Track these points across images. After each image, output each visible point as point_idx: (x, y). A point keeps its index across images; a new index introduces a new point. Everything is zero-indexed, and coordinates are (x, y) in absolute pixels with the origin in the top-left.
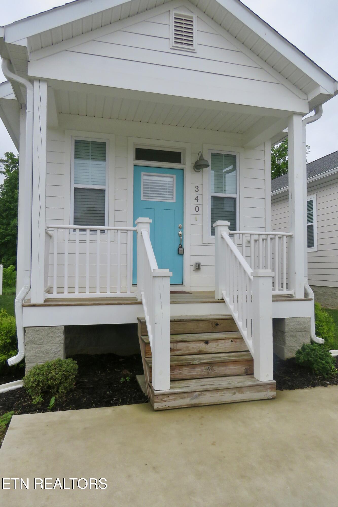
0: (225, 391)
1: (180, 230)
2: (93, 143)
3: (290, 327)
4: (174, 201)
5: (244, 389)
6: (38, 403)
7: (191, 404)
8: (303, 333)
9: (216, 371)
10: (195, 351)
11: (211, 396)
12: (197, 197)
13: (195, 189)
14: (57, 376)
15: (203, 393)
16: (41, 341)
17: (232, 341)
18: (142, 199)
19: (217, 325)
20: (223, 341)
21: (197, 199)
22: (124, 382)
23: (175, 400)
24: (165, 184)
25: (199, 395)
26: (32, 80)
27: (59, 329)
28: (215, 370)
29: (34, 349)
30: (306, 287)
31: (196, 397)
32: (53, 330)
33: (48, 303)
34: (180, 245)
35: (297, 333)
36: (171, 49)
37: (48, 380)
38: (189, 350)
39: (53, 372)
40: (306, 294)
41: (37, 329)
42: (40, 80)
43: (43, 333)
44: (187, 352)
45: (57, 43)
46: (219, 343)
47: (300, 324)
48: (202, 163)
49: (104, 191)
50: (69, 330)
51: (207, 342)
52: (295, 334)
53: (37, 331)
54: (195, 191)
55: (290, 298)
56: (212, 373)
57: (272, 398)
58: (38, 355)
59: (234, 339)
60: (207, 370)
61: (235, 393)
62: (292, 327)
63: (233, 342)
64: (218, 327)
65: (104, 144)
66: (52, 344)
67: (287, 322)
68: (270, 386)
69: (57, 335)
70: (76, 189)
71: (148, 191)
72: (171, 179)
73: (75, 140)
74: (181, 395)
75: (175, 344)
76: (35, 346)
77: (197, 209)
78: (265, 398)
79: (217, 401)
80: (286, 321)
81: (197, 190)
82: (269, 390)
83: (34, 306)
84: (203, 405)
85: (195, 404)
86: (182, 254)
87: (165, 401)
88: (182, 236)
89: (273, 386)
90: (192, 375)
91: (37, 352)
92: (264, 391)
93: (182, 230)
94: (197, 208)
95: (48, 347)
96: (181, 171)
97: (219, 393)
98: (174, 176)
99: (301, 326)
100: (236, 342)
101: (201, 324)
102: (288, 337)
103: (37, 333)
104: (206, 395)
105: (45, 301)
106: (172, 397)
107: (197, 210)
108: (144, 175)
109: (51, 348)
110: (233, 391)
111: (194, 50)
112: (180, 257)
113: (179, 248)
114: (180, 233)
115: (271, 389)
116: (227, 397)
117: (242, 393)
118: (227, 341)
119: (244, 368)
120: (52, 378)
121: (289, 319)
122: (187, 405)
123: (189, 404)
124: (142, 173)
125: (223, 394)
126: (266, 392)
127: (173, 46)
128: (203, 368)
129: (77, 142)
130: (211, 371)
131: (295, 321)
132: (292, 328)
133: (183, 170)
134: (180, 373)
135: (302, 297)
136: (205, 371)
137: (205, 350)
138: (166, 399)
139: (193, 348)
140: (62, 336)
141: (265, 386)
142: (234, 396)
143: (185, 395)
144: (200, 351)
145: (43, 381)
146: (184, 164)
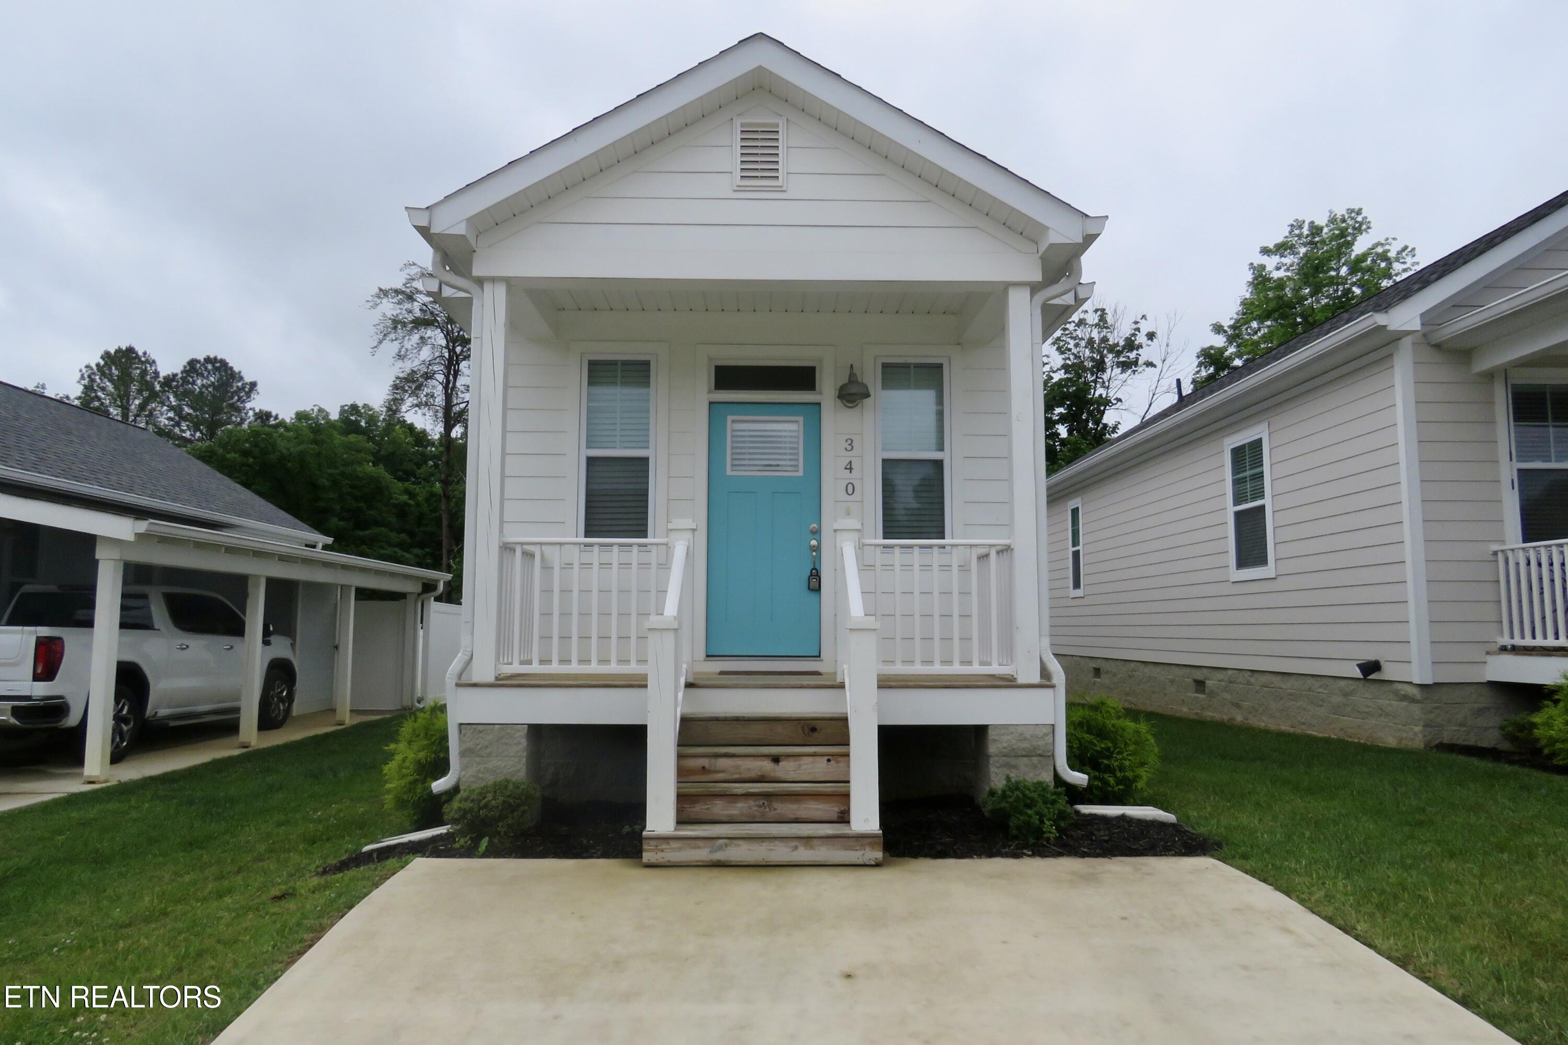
0: (777, 843)
1: (814, 537)
2: (625, 363)
3: (999, 745)
4: (800, 473)
5: (815, 842)
6: (462, 847)
7: (711, 861)
8: (1035, 760)
9: (778, 811)
10: (753, 774)
11: (749, 850)
12: (851, 462)
13: (846, 445)
14: (493, 802)
15: (734, 842)
16: (488, 751)
17: (829, 760)
18: (729, 472)
19: (814, 730)
20: (810, 759)
21: (850, 468)
22: (628, 833)
23: (680, 849)
24: (781, 437)
25: (726, 845)
26: (480, 282)
27: (519, 731)
28: (775, 809)
29: (475, 765)
30: (1045, 659)
31: (720, 848)
32: (509, 731)
33: (503, 682)
34: (813, 569)
35: (1020, 758)
36: (735, 191)
37: (480, 809)
38: (740, 773)
39: (490, 796)
40: (1045, 673)
41: (481, 727)
42: (493, 280)
43: (491, 737)
44: (736, 776)
45: (522, 212)
46: (802, 762)
47: (1025, 739)
48: (854, 389)
49: (645, 460)
50: (537, 732)
51: (776, 759)
52: (1013, 761)
53: (480, 732)
54: (846, 449)
55: (1008, 683)
56: (771, 815)
57: (874, 863)
58: (481, 775)
59: (833, 755)
60: (760, 807)
61: (796, 848)
62: (1005, 745)
63: (832, 762)
64: (815, 735)
65: (647, 364)
66: (505, 757)
67: (992, 735)
68: (870, 840)
69: (516, 741)
70: (591, 461)
71: (744, 454)
72: (793, 427)
73: (589, 361)
74: (693, 842)
75: (713, 760)
76: (477, 759)
77: (850, 489)
78: (860, 862)
79: (761, 859)
80: (990, 731)
81: (849, 448)
82: (867, 849)
83: (475, 685)
84: (733, 864)
85: (719, 861)
86: (818, 590)
87: (662, 851)
88: (817, 549)
89: (876, 840)
90: (730, 816)
91: (479, 771)
92: (857, 848)
93: (816, 536)
94: (850, 487)
95: (499, 763)
96: (817, 406)
97: (764, 844)
98: (801, 419)
99: (1026, 745)
100: (837, 762)
101: (779, 728)
102: (997, 767)
103: (481, 735)
104: (739, 846)
105: (497, 678)
106: (674, 844)
107: (850, 491)
108: (733, 421)
109: (503, 765)
110: (795, 843)
111: (781, 187)
112: (812, 596)
113: (811, 575)
114: (814, 542)
115: (872, 845)
116: (781, 853)
117: (812, 848)
118: (818, 759)
119: (837, 809)
120: (486, 806)
121: (996, 726)
122: (703, 861)
123: (708, 859)
124: (730, 418)
125: (773, 848)
126: (863, 852)
127: (738, 186)
128: (751, 803)
129: (592, 364)
130: (767, 810)
131: (1012, 733)
132: (1004, 748)
133: (819, 404)
134: (708, 809)
135: (1036, 679)
136: (755, 808)
137: (772, 774)
138: (664, 847)
139: (749, 769)
140: (524, 742)
141: (862, 839)
142: (795, 853)
143: (700, 843)
144: (762, 776)
145: (471, 810)
146: (821, 393)
